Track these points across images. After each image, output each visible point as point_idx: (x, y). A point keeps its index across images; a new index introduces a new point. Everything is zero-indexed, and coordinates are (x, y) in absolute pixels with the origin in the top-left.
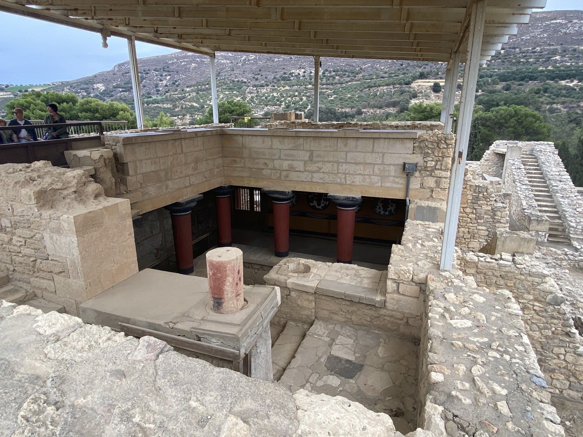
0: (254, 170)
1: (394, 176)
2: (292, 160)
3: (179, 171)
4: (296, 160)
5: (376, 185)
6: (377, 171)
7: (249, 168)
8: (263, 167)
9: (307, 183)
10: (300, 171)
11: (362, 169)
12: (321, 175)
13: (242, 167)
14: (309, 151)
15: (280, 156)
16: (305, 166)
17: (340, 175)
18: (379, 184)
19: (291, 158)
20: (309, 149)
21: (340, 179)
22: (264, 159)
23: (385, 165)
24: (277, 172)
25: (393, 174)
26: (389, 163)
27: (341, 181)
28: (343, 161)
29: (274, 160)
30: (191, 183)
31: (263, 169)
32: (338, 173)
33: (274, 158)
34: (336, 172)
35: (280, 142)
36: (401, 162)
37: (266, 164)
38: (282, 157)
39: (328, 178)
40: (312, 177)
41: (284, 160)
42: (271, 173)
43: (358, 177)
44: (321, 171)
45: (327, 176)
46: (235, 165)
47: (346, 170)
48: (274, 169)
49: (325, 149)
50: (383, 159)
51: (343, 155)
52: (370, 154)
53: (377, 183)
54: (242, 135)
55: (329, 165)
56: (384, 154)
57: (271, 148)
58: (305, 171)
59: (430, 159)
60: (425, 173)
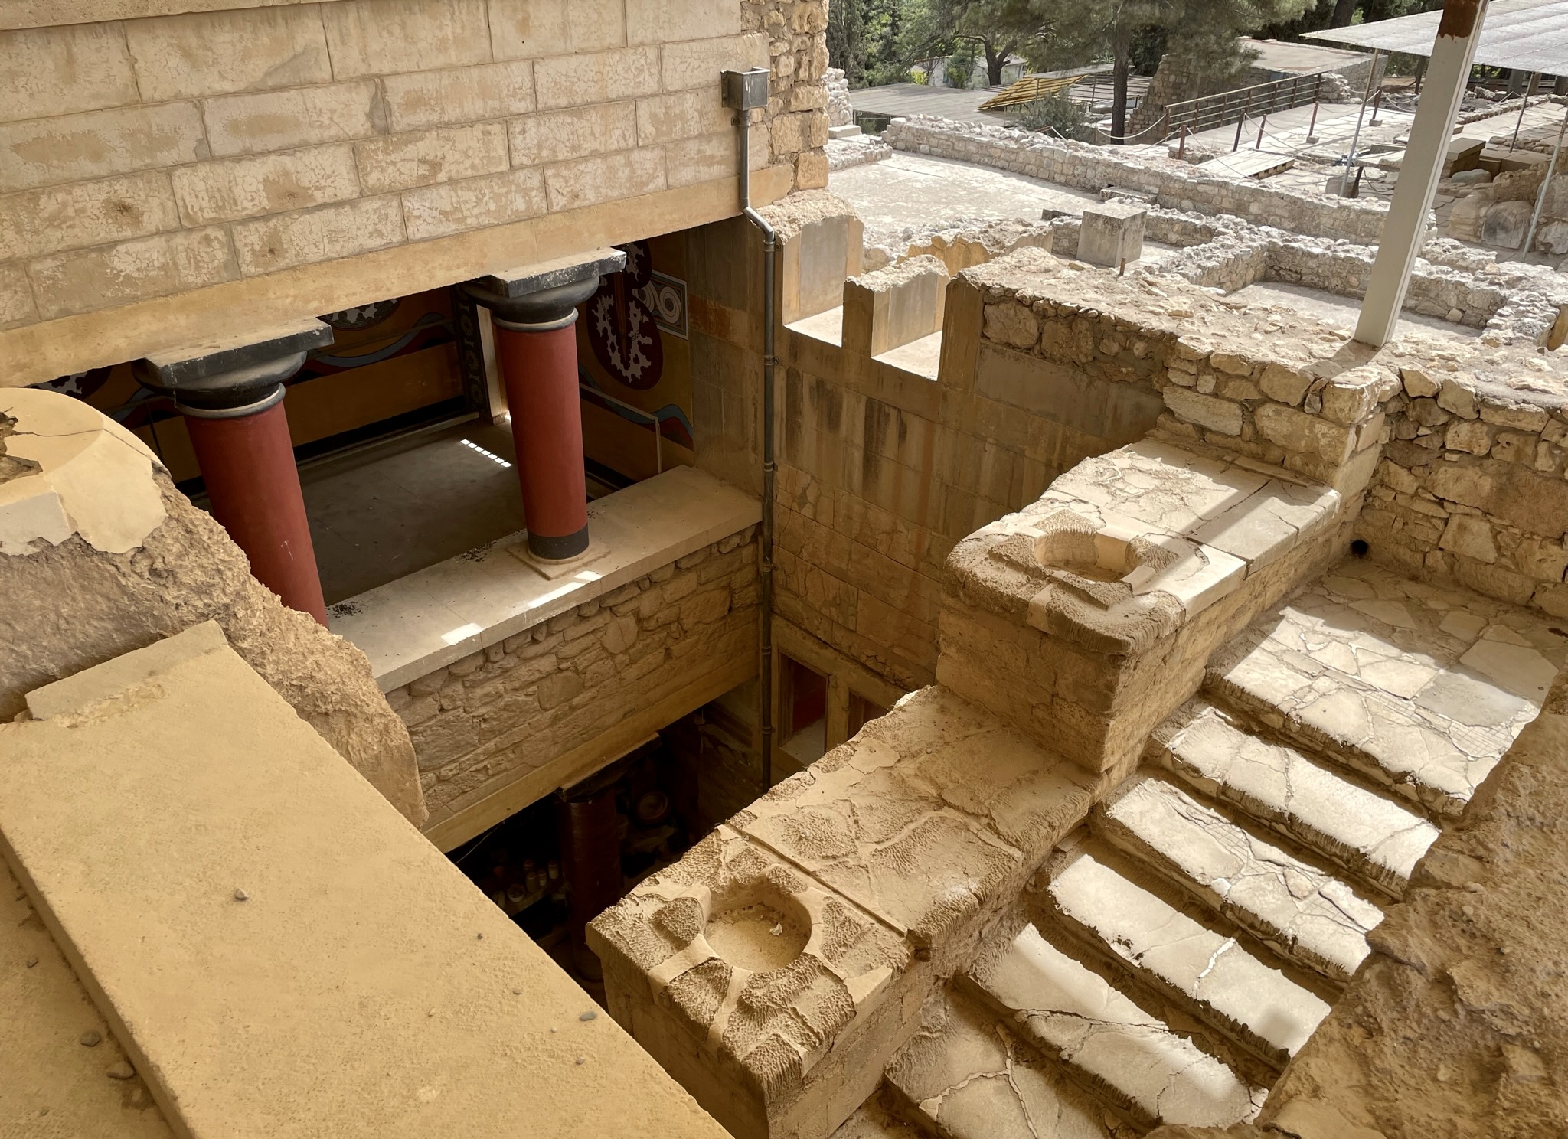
0: (47, 266)
1: (699, 136)
2: (281, 151)
4: (304, 146)
5: (651, 186)
6: (648, 129)
8: (105, 230)
9: (383, 257)
11: (597, 130)
12: (444, 198)
14: (366, 79)
15: (204, 140)
16: (358, 170)
17: (521, 175)
18: (660, 181)
19: (274, 141)
20: (363, 69)
21: (525, 193)
22: (98, 179)
23: (670, 93)
24: (207, 240)
25: (694, 128)
26: (678, 87)
27: (529, 203)
28: (523, 107)
29: (169, 171)
31: (112, 245)
32: (512, 169)
33: (166, 157)
35: (187, 54)
36: (713, 76)
38: (221, 143)
39: (477, 206)
40: (405, 221)
41: (237, 159)
42: (172, 251)
43: (589, 167)
44: (442, 177)
45: (471, 196)
47: (540, 146)
48: (187, 224)
49: (440, 61)
50: (660, 71)
51: (519, 74)
52: (617, 57)
53: (653, 177)
55: (468, 139)
56: (660, 46)
57: (135, 101)
58: (362, 195)
59: (783, 47)
60: (774, 104)
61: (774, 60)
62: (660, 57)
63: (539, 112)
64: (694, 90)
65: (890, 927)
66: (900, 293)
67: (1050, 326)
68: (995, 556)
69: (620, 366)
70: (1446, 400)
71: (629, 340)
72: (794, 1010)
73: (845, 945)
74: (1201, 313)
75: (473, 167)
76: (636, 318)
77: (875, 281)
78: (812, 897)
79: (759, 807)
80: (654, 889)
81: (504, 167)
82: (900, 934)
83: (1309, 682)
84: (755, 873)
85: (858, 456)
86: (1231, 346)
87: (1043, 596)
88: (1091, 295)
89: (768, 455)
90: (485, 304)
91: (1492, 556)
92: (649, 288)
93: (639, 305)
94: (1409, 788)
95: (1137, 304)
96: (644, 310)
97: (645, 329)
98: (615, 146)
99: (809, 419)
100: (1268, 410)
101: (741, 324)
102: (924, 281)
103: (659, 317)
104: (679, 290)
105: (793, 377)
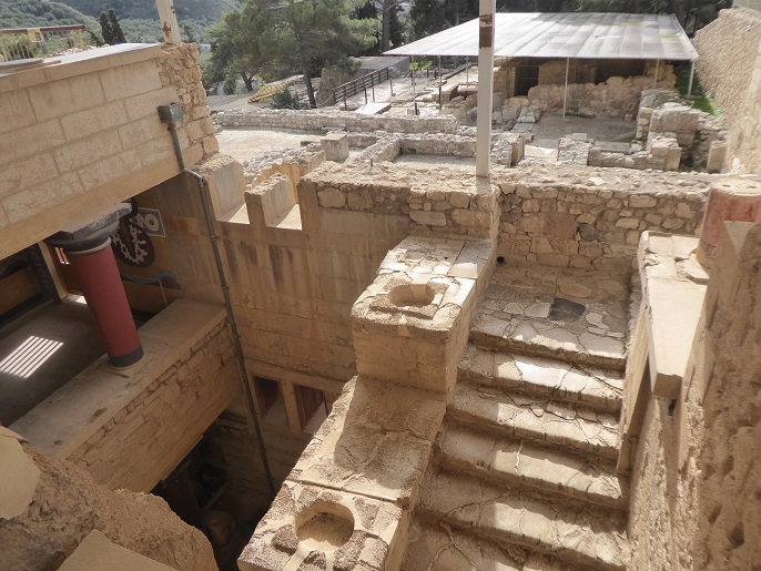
1: (153, 139)
5: (135, 168)
6: (127, 141)
11: (101, 146)
12: (26, 197)
17: (65, 177)
18: (139, 165)
21: (70, 185)
25: (150, 136)
26: (137, 118)
27: (73, 190)
28: (59, 142)
32: (60, 175)
36: (154, 108)
39: (44, 198)
40: (6, 214)
43: (101, 165)
44: (22, 187)
45: (41, 193)
47: (72, 160)
49: (8, 127)
50: (127, 112)
51: (53, 126)
52: (103, 109)
53: (135, 164)
59: (183, 91)
60: (186, 117)
61: (181, 97)
62: (125, 106)
63: (67, 143)
64: (145, 118)
65: (389, 501)
66: (271, 193)
67: (350, 195)
68: (374, 309)
69: (131, 258)
70: (519, 192)
71: (133, 244)
72: (362, 561)
73: (372, 518)
74: (411, 177)
75: (38, 178)
76: (134, 233)
77: (259, 189)
78: (347, 500)
79: (299, 465)
80: (266, 528)
81: (55, 175)
82: (393, 502)
83: (507, 323)
84: (313, 499)
85: (270, 273)
86: (432, 188)
87: (403, 320)
88: (363, 177)
89: (223, 283)
90: (59, 246)
91: (551, 250)
92: (139, 217)
93: (134, 226)
94: (561, 356)
95: (385, 178)
96: (138, 228)
97: (140, 237)
98: (112, 152)
99: (241, 261)
100: (456, 212)
101: (193, 224)
102: (281, 185)
103: (147, 229)
104: (156, 214)
105: (228, 243)
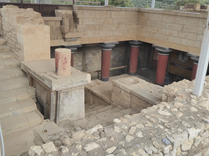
0: (151, 33)
2: (172, 30)
3: (107, 27)
4: (174, 30)
7: (149, 32)
9: (177, 45)
10: (175, 37)
12: (186, 41)
13: (146, 31)
14: (182, 25)
15: (166, 26)
16: (178, 34)
17: (197, 42)
19: (171, 28)
20: (182, 23)
22: (157, 27)
24: (163, 36)
28: (200, 33)
29: (162, 28)
30: (114, 35)
31: (156, 33)
32: (196, 40)
34: (195, 40)
35: (167, 18)
37: (158, 30)
39: (190, 43)
40: (181, 41)
41: (168, 29)
42: (160, 36)
44: (187, 38)
46: (142, 30)
48: (162, 34)
49: (191, 25)
54: (148, 13)
55: (192, 35)
57: (162, 21)
58: (178, 37)
75: (191, 38)
